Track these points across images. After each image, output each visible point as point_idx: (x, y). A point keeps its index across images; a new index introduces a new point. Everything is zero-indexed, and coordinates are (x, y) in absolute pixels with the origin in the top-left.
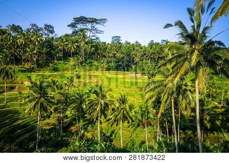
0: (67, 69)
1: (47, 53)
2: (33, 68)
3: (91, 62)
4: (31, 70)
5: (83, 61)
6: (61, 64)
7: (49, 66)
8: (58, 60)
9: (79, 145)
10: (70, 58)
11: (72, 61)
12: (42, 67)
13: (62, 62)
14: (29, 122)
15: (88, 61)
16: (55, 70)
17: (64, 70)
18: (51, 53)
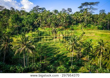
0: (78, 29)
1: (69, 22)
2: (63, 29)
3: (90, 26)
5: (86, 25)
6: (75, 27)
7: (70, 28)
8: (74, 25)
9: (90, 67)
10: (79, 24)
11: (80, 25)
12: (66, 28)
13: (75, 26)
14: (64, 53)
15: (88, 25)
16: (73, 29)
17: (76, 29)
18: (70, 22)
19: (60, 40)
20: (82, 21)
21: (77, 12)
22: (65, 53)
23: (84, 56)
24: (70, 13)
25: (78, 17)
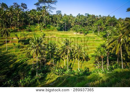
0: (36, 30)
1: (24, 21)
3: (49, 26)
4: (16, 31)
5: (45, 26)
6: (32, 28)
7: (26, 29)
8: (31, 25)
10: (37, 24)
11: (38, 26)
12: (22, 29)
13: (33, 26)
16: (30, 31)
17: (34, 31)
18: (27, 21)
19: (14, 45)
20: (41, 21)
21: (33, 10)
22: (24, 60)
23: (48, 60)
24: (25, 10)
25: (35, 15)
